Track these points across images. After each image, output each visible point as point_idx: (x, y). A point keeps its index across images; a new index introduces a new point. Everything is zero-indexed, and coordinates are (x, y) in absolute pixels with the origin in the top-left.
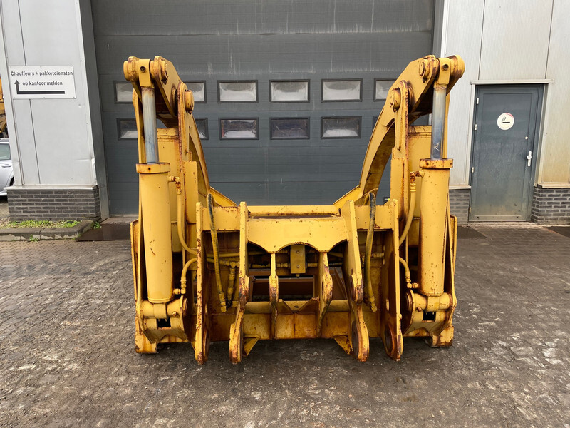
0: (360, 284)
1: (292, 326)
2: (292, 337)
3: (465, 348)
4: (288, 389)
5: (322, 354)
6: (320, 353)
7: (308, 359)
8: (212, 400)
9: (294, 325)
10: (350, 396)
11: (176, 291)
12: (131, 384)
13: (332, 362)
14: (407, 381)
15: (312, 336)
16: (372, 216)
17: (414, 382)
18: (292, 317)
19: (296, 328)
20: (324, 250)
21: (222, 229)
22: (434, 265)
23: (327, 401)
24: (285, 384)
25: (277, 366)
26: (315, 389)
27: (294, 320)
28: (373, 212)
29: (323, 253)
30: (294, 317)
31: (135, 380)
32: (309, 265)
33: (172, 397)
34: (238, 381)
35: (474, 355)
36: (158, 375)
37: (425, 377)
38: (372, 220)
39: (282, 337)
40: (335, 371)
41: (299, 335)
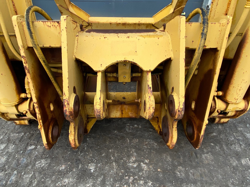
0: (182, 106)
1: (120, 111)
2: (120, 117)
3: (234, 124)
4: (115, 161)
5: (140, 127)
6: (138, 125)
7: (130, 131)
8: (59, 171)
9: (122, 111)
10: (159, 170)
11: (23, 95)
12: (8, 152)
13: (146, 134)
14: (198, 156)
15: (134, 116)
16: (204, 35)
17: (203, 156)
18: (120, 106)
19: (123, 112)
20: (148, 70)
21: (47, 45)
22: (245, 81)
23: (142, 175)
24: (114, 156)
25: (109, 137)
26: (134, 162)
27: (121, 108)
28: (205, 31)
29: (147, 72)
30: (122, 106)
31: (12, 147)
32: (134, 75)
33: (32, 168)
34: (81, 152)
35: (241, 131)
36: (28, 143)
37: (211, 152)
38: (203, 41)
39: (113, 117)
40: (148, 143)
41: (125, 116)
